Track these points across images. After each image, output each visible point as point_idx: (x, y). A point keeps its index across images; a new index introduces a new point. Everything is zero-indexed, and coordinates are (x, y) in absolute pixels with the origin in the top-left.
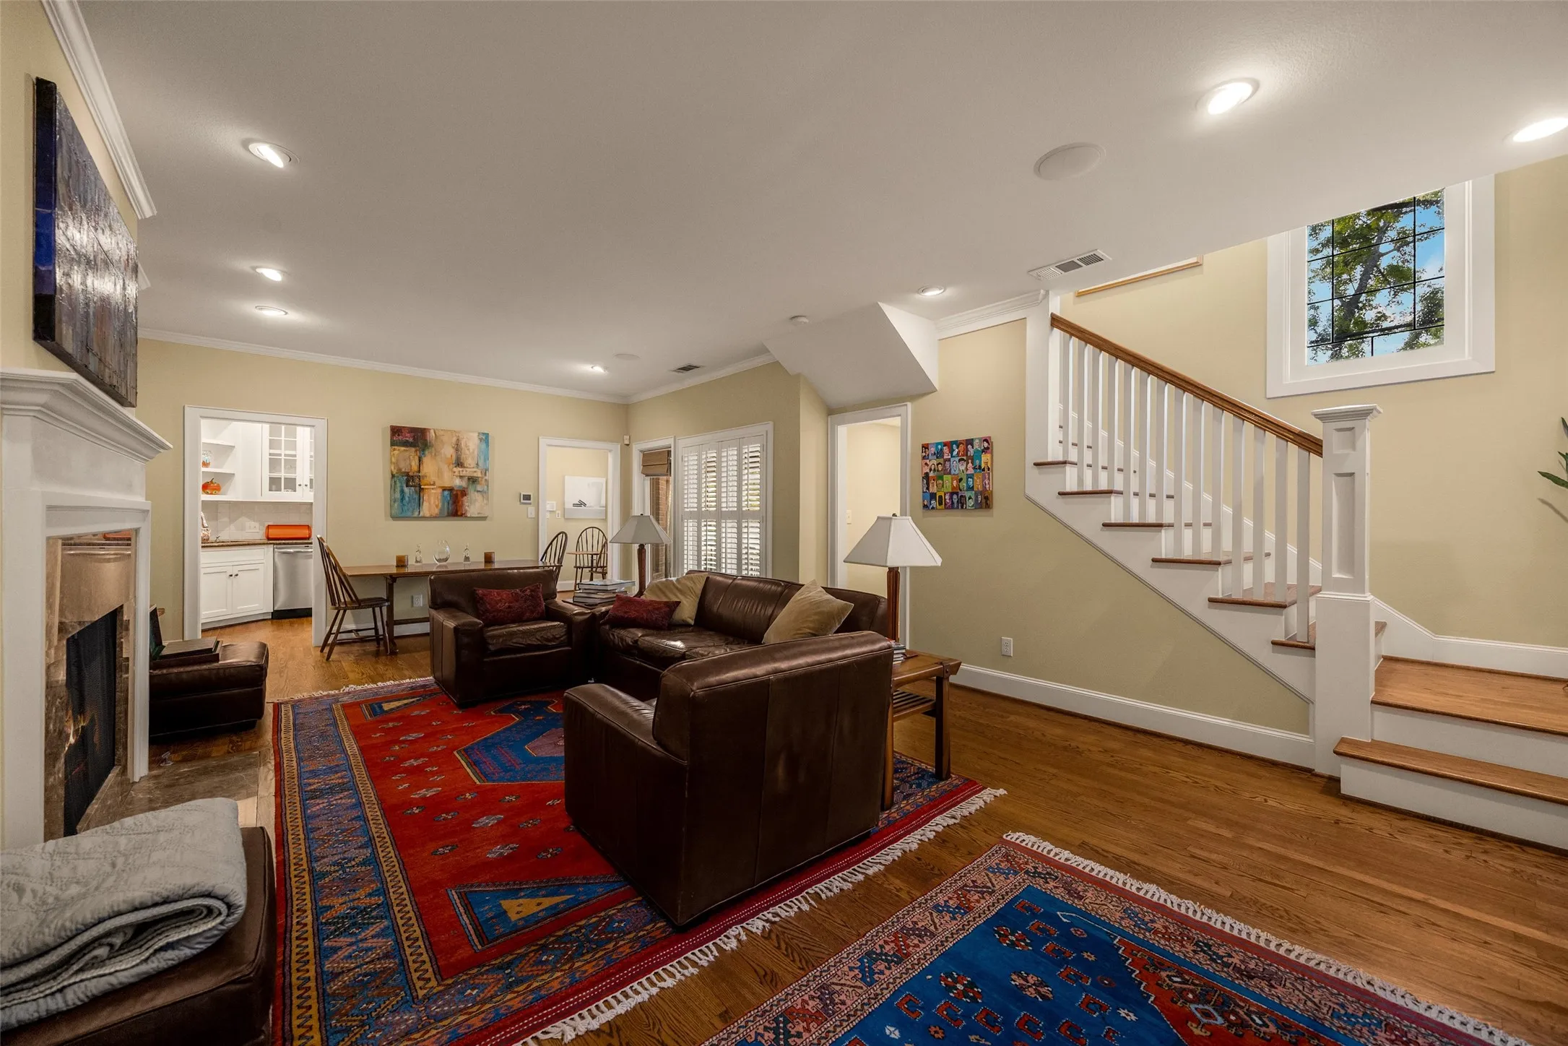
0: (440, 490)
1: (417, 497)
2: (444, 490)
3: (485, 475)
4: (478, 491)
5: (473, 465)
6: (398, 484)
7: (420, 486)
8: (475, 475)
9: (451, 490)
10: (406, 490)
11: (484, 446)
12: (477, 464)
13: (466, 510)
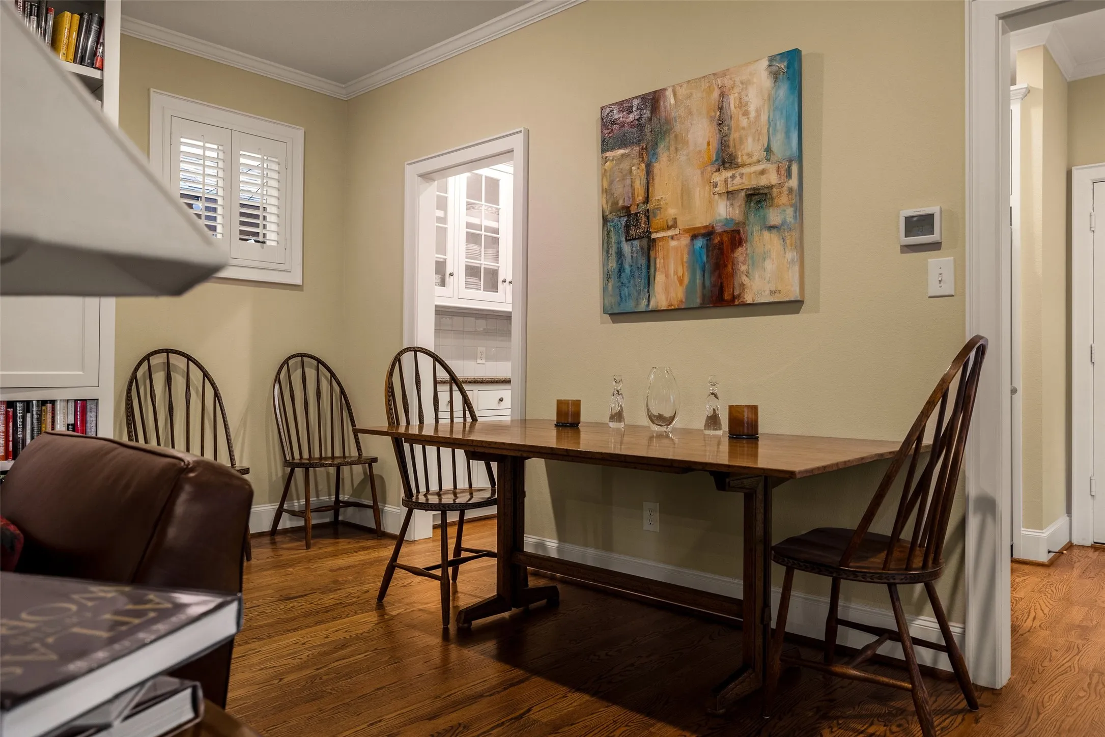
0: (685, 240)
1: (643, 261)
2: (694, 237)
3: (789, 175)
4: (771, 228)
5: (759, 153)
6: (614, 239)
7: (647, 235)
8: (763, 181)
9: (708, 233)
10: (626, 248)
11: (783, 90)
12: (768, 150)
13: (742, 285)
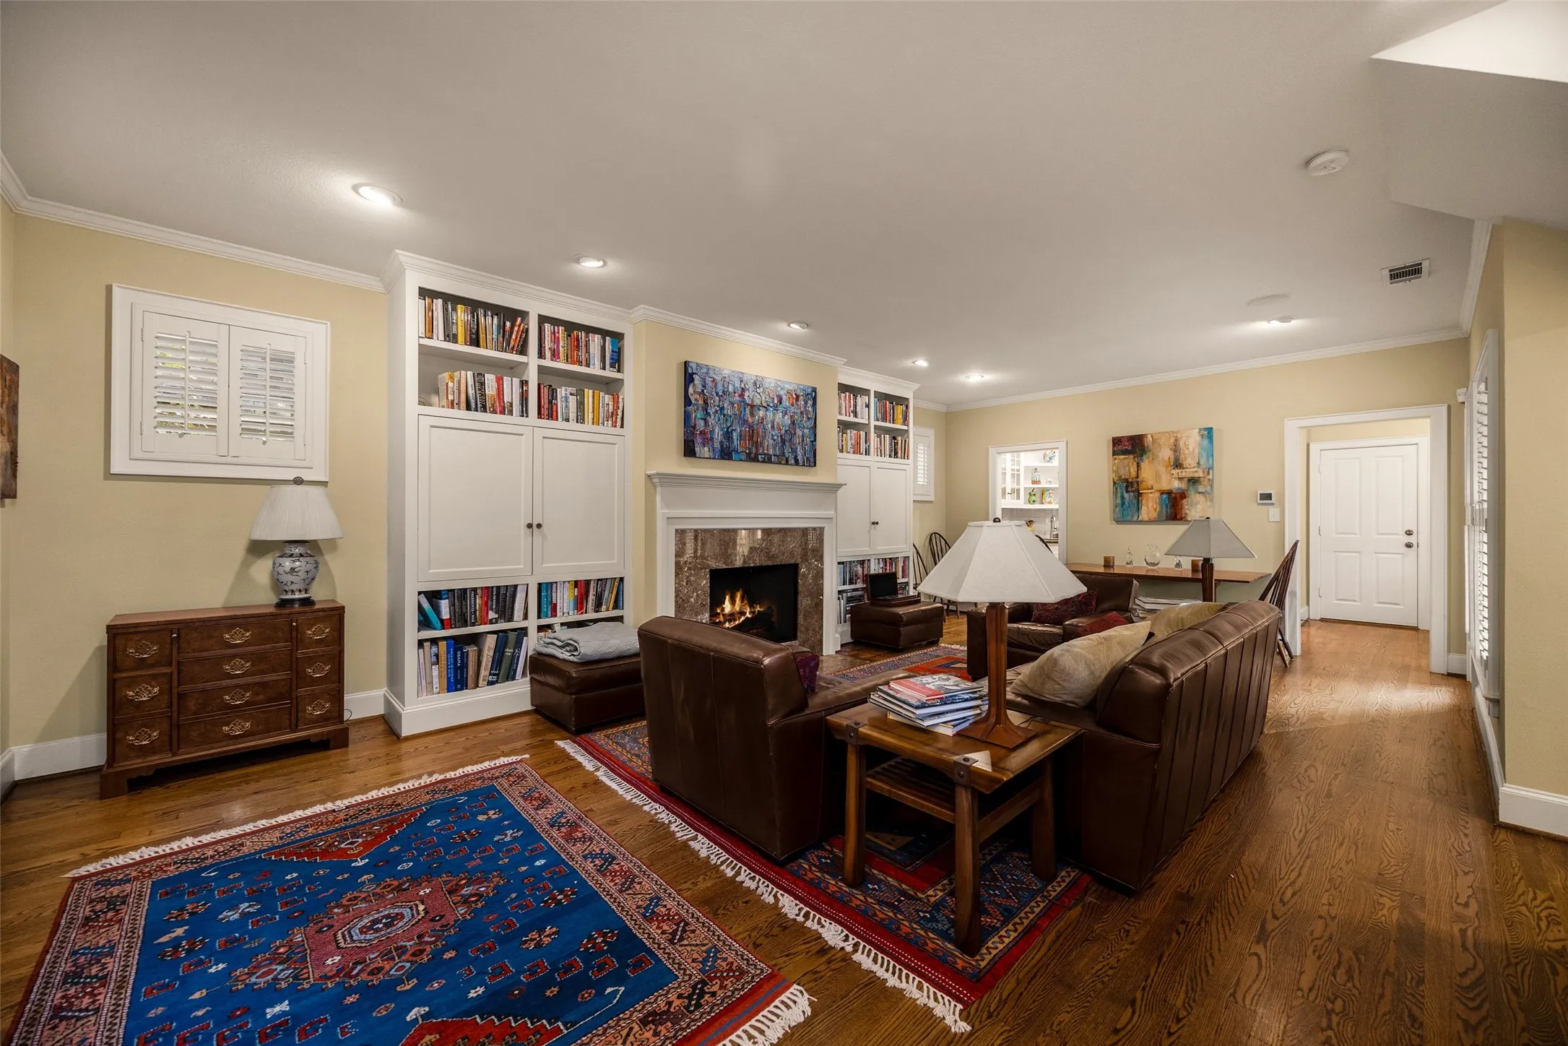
0: (1157, 495)
1: (1135, 501)
2: (1162, 494)
3: (1208, 473)
4: (1199, 493)
5: (1194, 464)
6: (1119, 490)
7: (1138, 490)
8: (1196, 475)
9: (1169, 493)
10: (1126, 495)
11: (1206, 442)
12: (1198, 463)
13: (1186, 514)
